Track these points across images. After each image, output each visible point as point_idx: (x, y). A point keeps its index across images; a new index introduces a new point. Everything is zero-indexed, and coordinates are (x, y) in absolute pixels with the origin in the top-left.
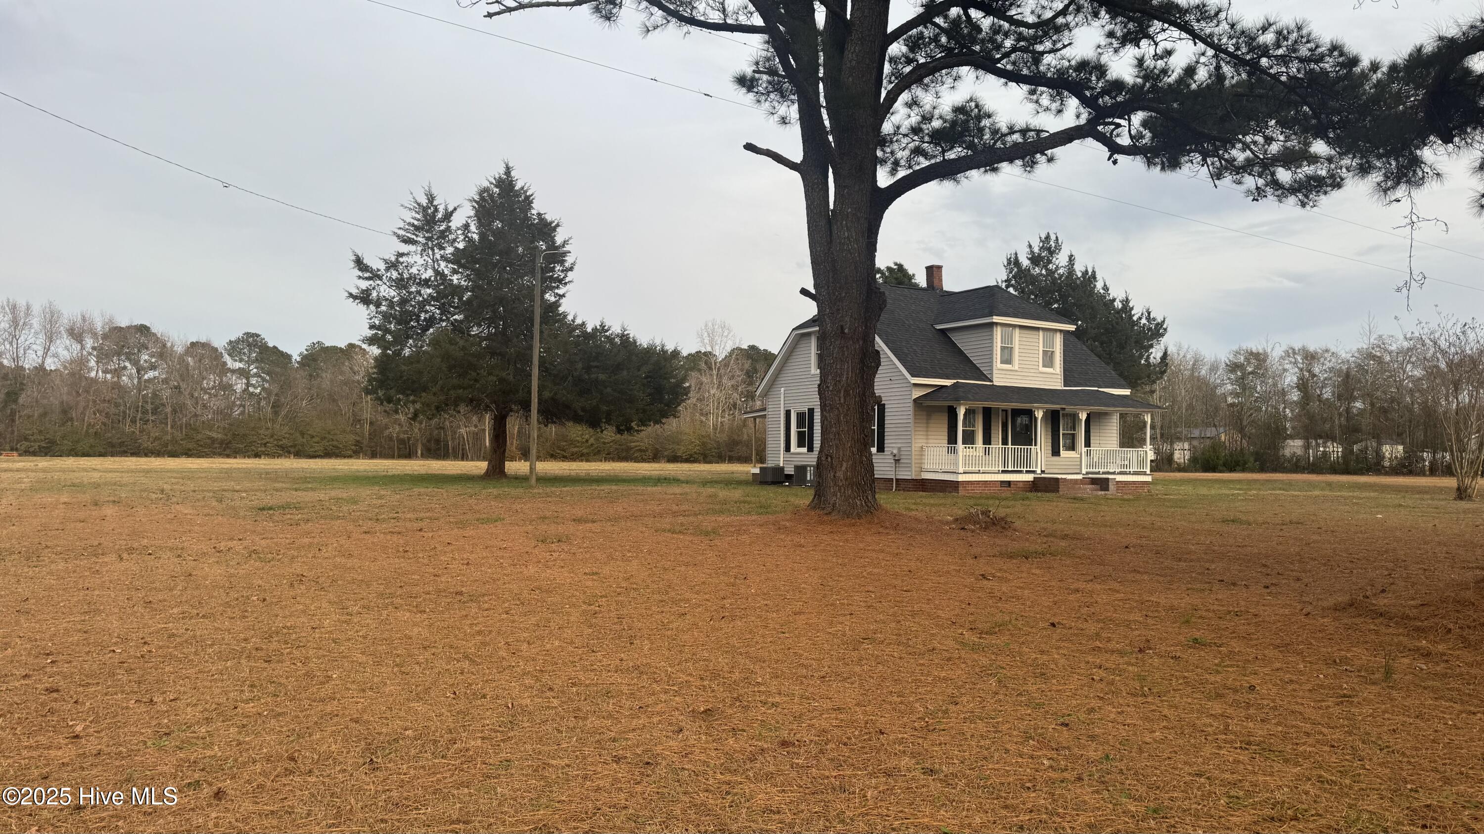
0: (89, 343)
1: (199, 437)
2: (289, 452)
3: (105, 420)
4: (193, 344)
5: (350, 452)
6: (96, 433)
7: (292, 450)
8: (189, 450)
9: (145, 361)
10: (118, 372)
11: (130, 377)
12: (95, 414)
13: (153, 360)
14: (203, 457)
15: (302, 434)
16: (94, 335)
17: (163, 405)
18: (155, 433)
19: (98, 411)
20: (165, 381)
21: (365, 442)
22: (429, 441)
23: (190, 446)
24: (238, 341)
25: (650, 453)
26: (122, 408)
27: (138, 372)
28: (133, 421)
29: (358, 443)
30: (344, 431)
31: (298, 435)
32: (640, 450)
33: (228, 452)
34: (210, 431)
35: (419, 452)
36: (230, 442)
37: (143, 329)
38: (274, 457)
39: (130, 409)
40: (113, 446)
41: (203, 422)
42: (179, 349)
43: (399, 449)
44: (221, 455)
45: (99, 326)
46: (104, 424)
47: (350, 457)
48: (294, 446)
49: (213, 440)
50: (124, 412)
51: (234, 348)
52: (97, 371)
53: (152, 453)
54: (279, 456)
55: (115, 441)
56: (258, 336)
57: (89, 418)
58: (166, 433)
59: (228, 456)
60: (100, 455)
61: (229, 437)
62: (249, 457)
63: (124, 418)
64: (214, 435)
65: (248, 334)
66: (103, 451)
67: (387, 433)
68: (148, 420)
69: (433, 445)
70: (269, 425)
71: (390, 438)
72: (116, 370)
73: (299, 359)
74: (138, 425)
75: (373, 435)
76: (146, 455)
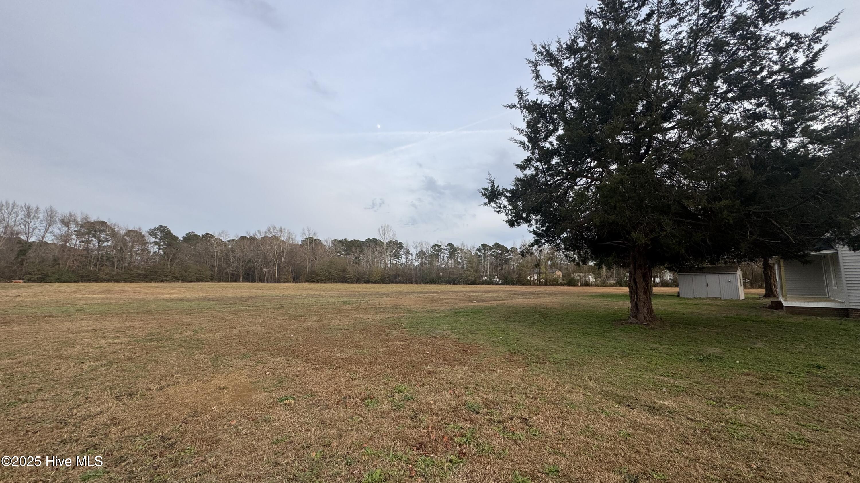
0: (73, 228)
1: (132, 272)
2: (179, 280)
3: (79, 265)
4: (129, 231)
5: (208, 279)
6: (73, 271)
7: (180, 278)
8: (126, 279)
9: (104, 237)
10: (88, 242)
11: (94, 245)
12: (73, 261)
13: (108, 237)
14: (133, 282)
15: (186, 272)
16: (76, 223)
17: (113, 258)
18: (107, 270)
19: (75, 260)
20: (115, 247)
21: (216, 275)
22: (245, 274)
23: (127, 277)
24: (155, 229)
25: (355, 280)
26: (89, 259)
27: (99, 242)
28: (95, 265)
29: (212, 275)
30: (206, 270)
31: (184, 271)
32: (350, 278)
33: (147, 280)
34: (138, 270)
35: (241, 279)
36: (148, 275)
37: (103, 223)
38: (171, 282)
39: (94, 259)
40: (82, 277)
41: (134, 266)
42: (122, 232)
43: (231, 278)
44: (142, 281)
45: (79, 219)
46: (78, 267)
47: (208, 281)
48: (181, 277)
49: (139, 274)
50: (90, 261)
51: (153, 233)
52: (76, 241)
53: (105, 281)
54: (174, 281)
55: (84, 274)
56: (165, 227)
57: (69, 263)
58: (114, 271)
59: (147, 282)
60: (74, 282)
61: (148, 272)
62: (158, 282)
63: (90, 263)
64: (140, 272)
65: (161, 226)
66: (76, 280)
67: (226, 271)
68: (104, 265)
69: (246, 276)
70: (169, 267)
71: (227, 273)
72: (87, 241)
73: (182, 239)
74: (98, 267)
75: (219, 272)
76: (101, 281)
